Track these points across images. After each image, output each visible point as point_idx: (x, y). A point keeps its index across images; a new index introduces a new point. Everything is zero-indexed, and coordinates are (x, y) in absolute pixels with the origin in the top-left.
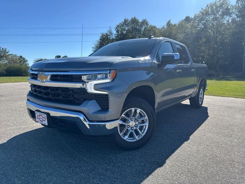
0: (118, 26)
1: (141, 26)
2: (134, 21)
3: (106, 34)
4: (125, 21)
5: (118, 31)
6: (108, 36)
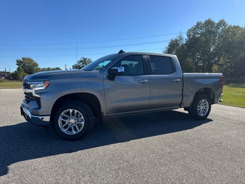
0: (190, 30)
1: (218, 28)
2: (209, 23)
3: (176, 40)
4: (198, 24)
5: (189, 36)
6: (177, 41)
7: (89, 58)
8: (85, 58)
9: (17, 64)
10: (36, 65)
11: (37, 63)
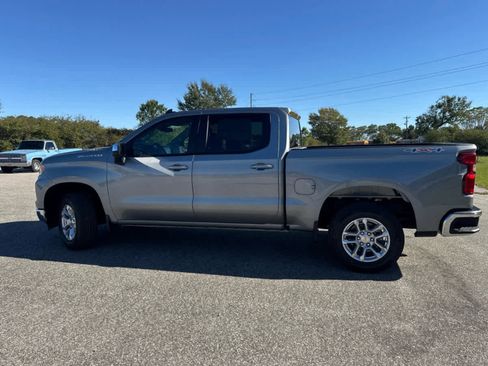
7: (461, 96)
8: (451, 96)
9: (310, 123)
10: (343, 121)
11: (345, 117)
